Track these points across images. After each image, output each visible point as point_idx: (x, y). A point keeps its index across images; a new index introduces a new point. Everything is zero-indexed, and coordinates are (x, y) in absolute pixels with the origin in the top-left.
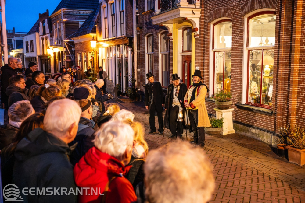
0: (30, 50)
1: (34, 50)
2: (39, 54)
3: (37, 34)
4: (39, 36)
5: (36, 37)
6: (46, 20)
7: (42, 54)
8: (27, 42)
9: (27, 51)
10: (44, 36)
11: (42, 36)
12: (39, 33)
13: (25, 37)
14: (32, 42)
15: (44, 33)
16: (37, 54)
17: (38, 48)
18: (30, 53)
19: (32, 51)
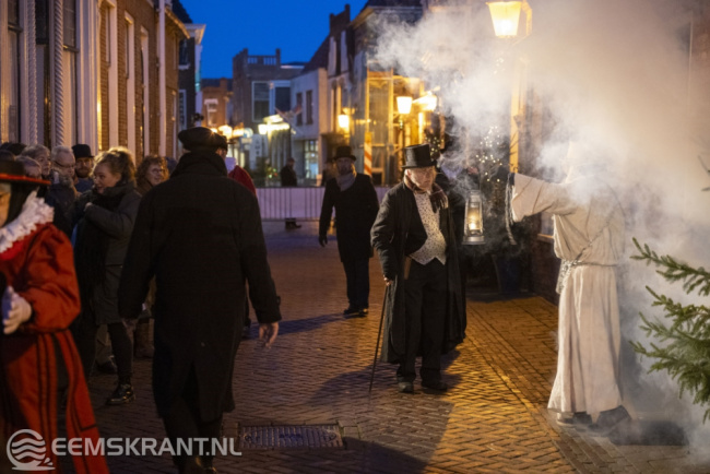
0: (304, 119)
1: (314, 117)
2: (324, 129)
3: (322, 72)
4: (329, 77)
5: (320, 80)
7: (332, 129)
8: (299, 95)
9: (299, 122)
10: (338, 79)
11: (332, 79)
12: (326, 69)
13: (296, 80)
14: (309, 93)
15: (338, 72)
16: (318, 130)
17: (322, 113)
18: (304, 127)
19: (310, 121)
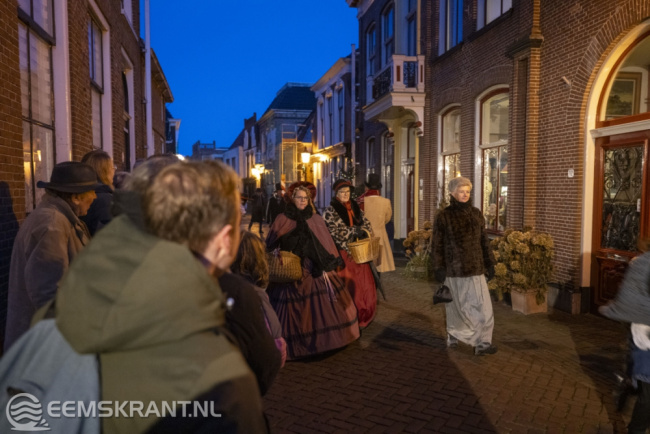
6: (253, 128)
